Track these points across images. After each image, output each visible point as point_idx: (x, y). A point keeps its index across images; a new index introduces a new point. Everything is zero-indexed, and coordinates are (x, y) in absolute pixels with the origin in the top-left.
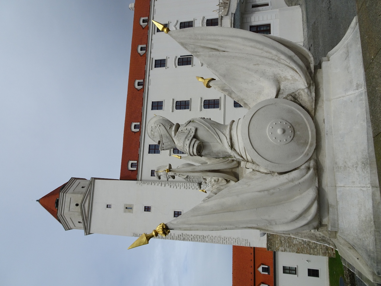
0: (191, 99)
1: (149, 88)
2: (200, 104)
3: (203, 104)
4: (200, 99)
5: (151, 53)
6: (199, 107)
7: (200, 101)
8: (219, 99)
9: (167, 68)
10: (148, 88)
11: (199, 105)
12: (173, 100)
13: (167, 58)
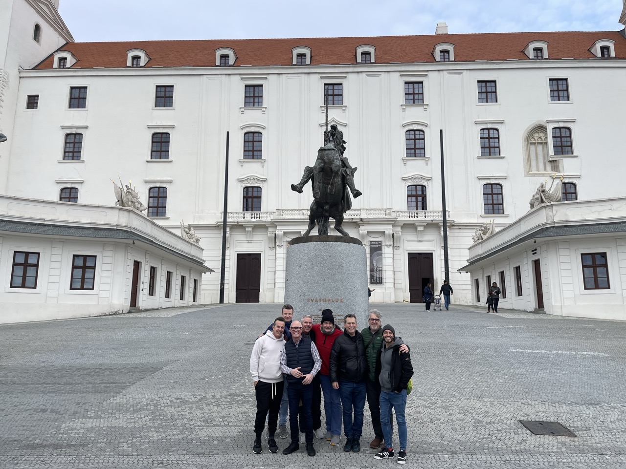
0: (171, 161)
1: (201, 77)
2: (158, 179)
3: (158, 185)
4: (170, 179)
5: (278, 74)
6: (152, 178)
7: (164, 178)
8: (166, 216)
9: (243, 110)
10: (203, 75)
11: (156, 178)
12: (173, 127)
13: (264, 109)
